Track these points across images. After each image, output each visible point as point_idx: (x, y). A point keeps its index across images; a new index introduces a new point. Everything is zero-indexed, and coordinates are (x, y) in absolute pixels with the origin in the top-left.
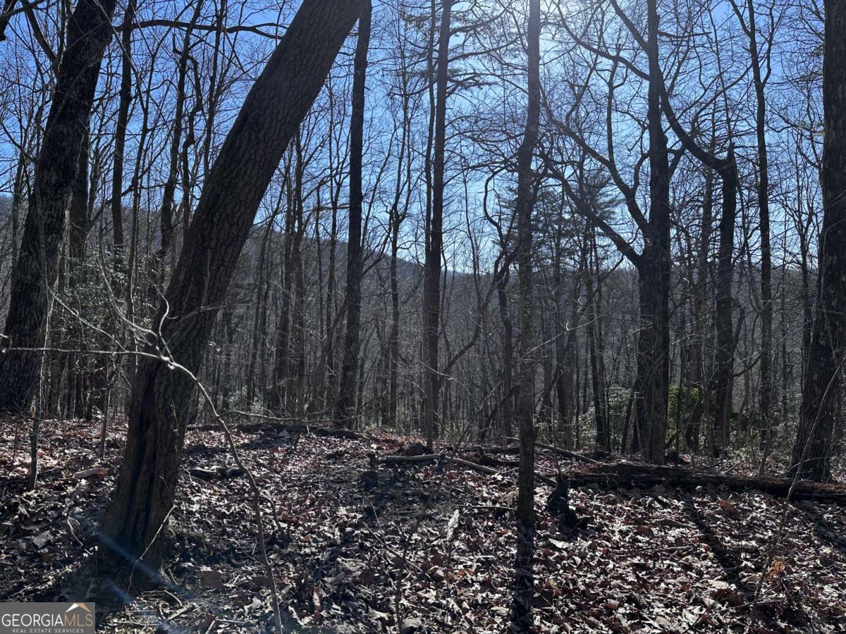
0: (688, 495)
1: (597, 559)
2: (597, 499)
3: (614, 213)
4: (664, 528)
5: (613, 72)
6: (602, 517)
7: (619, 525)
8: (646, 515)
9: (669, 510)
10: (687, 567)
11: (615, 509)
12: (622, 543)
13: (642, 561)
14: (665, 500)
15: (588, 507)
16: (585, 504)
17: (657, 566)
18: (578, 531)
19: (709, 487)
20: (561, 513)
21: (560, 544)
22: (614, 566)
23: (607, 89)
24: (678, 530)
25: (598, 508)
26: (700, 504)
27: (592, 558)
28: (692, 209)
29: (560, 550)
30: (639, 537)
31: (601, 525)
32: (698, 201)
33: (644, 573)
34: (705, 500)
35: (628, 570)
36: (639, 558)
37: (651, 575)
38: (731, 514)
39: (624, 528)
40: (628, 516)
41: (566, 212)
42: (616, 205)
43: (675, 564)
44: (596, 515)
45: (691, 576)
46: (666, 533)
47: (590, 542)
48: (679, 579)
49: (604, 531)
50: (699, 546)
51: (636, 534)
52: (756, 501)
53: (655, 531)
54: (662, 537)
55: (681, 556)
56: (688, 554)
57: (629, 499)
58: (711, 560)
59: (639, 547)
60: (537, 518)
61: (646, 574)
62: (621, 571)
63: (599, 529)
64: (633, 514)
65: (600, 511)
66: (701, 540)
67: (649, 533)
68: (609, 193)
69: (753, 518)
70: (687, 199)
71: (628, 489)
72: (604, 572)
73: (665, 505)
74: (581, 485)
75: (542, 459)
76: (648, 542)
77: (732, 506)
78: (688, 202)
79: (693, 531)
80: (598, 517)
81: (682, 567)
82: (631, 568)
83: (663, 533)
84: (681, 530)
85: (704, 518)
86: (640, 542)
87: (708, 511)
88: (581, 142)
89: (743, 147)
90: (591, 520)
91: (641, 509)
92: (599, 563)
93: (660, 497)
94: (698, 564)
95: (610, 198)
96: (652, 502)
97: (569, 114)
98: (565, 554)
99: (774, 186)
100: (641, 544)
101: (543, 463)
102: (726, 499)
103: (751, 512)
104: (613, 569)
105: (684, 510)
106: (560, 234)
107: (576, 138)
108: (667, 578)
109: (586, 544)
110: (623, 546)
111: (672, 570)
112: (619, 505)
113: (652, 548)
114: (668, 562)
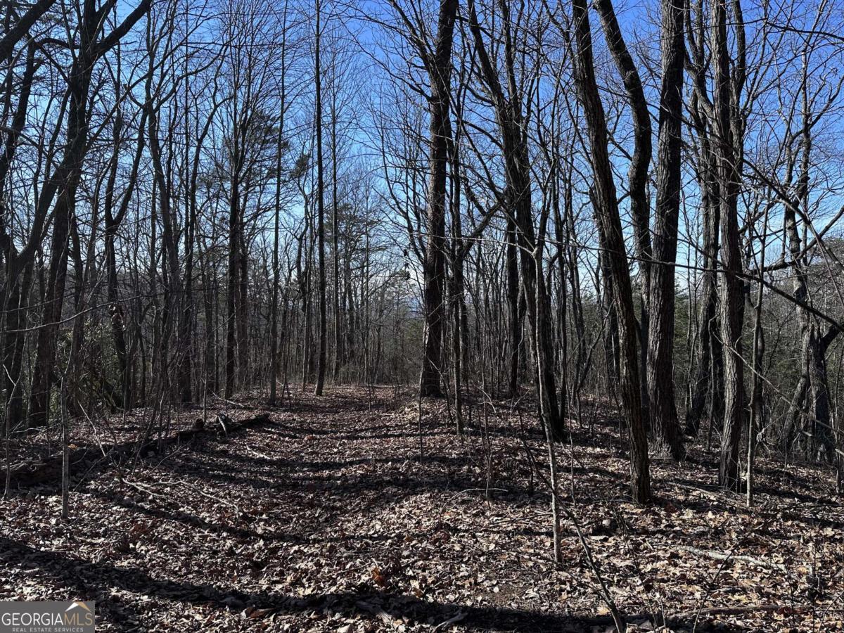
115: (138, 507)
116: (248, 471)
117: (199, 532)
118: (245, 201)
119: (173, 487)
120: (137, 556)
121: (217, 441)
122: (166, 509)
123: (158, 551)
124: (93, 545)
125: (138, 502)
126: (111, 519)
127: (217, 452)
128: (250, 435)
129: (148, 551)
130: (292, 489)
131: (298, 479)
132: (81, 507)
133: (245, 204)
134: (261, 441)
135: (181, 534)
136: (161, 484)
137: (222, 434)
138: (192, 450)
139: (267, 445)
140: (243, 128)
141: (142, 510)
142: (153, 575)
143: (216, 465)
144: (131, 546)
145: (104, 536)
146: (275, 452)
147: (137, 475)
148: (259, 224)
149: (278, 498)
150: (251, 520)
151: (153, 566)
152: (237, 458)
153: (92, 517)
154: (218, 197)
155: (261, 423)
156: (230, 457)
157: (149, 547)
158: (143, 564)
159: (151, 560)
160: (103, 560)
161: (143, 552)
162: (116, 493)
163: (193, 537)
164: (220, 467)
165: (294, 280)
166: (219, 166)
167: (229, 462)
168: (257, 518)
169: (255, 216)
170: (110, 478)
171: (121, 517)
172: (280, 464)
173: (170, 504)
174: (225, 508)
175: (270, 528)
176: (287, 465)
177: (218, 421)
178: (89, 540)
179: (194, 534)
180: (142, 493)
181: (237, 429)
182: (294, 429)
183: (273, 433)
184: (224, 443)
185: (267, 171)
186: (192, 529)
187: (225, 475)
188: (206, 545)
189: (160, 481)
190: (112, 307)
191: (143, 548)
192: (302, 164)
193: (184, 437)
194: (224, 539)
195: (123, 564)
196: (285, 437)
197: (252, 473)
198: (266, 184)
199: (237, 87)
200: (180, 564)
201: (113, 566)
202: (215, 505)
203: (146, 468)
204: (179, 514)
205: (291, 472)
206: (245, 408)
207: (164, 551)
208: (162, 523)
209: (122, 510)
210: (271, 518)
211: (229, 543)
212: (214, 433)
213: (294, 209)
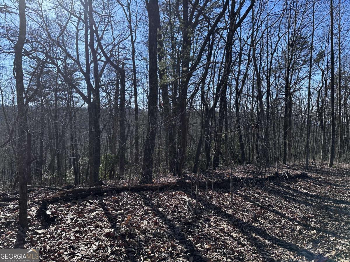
0: (101, 197)
1: (58, 233)
2: (62, 207)
3: (81, 83)
4: (90, 213)
5: (78, 23)
6: (63, 214)
7: (71, 216)
8: (83, 209)
9: (93, 205)
10: (97, 227)
11: (70, 209)
12: (71, 223)
13: (79, 229)
14: (91, 201)
15: (57, 211)
16: (56, 210)
17: (85, 229)
18: (51, 223)
19: (109, 193)
20: (43, 216)
21: (40, 231)
22: (66, 234)
23: (76, 30)
24: (95, 212)
25: (62, 211)
26: (105, 200)
27: (56, 234)
28: (112, 85)
29: (40, 234)
30: (79, 219)
31: (62, 218)
32: (114, 82)
33: (78, 234)
34: (107, 198)
35: (72, 234)
36: (77, 228)
37: (81, 234)
38: (116, 201)
39: (72, 217)
40: (75, 211)
41: (59, 81)
42: (82, 80)
43: (92, 227)
44: (60, 214)
45: (98, 230)
46: (90, 215)
47: (55, 227)
48: (93, 232)
49: (63, 220)
50: (102, 217)
51: (77, 218)
52: (125, 195)
53: (86, 215)
54: (89, 217)
55: (95, 223)
56: (98, 221)
57: (76, 204)
58: (106, 221)
59: (78, 223)
60: (30, 222)
61: (80, 234)
62: (68, 236)
63: (61, 220)
64: (77, 210)
65: (63, 212)
66: (104, 214)
67: (83, 217)
68: (79, 75)
69: (124, 201)
70: (110, 81)
71: (76, 200)
72: (61, 238)
73: (91, 203)
74: (55, 202)
75: (41, 193)
76: (82, 220)
77: (117, 198)
78: (110, 83)
79: (101, 212)
80: (61, 214)
81: (95, 227)
82: (73, 233)
83: (89, 215)
84: (97, 212)
85: (106, 205)
86: (79, 221)
87: (108, 202)
88: (65, 51)
89: (129, 64)
90: (58, 217)
91: (81, 207)
92: (59, 235)
93: (90, 201)
94: (101, 224)
95: (79, 77)
96: (86, 203)
97: (59, 37)
98: (42, 235)
99: (139, 80)
100: (79, 222)
101: (42, 195)
102: (114, 196)
103: (123, 199)
104: (65, 236)
105: (99, 204)
106: (56, 91)
107: (62, 48)
108: (88, 233)
109: (53, 228)
110: (71, 225)
111: (91, 230)
112: (72, 207)
113: (84, 223)
114: (89, 227)
115: (257, 204)
116: (301, 197)
117: (284, 220)
118: (291, 77)
119: (269, 198)
120: (260, 223)
121: (285, 182)
122: (268, 207)
123: (268, 224)
124: (243, 215)
125: (256, 202)
126: (248, 206)
127: (285, 187)
128: (299, 182)
129: (264, 222)
130: (326, 210)
131: (327, 205)
132: (236, 200)
133: (291, 79)
134: (305, 185)
135: (276, 219)
136: (264, 196)
137: (287, 179)
138: (274, 184)
139: (308, 187)
140: (292, 45)
141: (258, 205)
142: (268, 233)
143: (286, 192)
144: (258, 219)
145: (246, 212)
146: (313, 191)
147: (254, 191)
148: (298, 86)
149: (319, 213)
150: (307, 220)
151: (267, 229)
152: (295, 191)
153: (241, 204)
154: (279, 77)
155: (303, 177)
156: (291, 190)
157: (264, 221)
158: (263, 227)
159: (266, 226)
160: (248, 222)
161: (262, 222)
162: (248, 196)
163: (282, 221)
164: (287, 193)
165: (315, 111)
166: (280, 64)
167: (291, 192)
168: (311, 219)
169: (296, 84)
170: (245, 190)
171: (251, 206)
172: (317, 197)
173: (269, 205)
174: (294, 212)
175: (317, 226)
176: (321, 198)
177: (284, 174)
178: (241, 213)
179: (282, 220)
180: (257, 198)
181: (293, 178)
182: (320, 182)
183: (311, 182)
184: (288, 183)
185: (302, 62)
186: (281, 218)
187: (291, 197)
188: (288, 226)
189: (264, 195)
190: (253, 125)
191: (262, 220)
192: (321, 56)
193: (271, 178)
194: (296, 225)
195: (255, 225)
196: (317, 184)
197: (303, 199)
198: (301, 68)
199: (289, 27)
200: (278, 231)
201: (252, 225)
202: (289, 210)
203: (257, 189)
204: (274, 210)
205: (323, 201)
206: (294, 169)
207: (270, 224)
208: (267, 212)
209: (251, 204)
210: (317, 221)
211: (298, 228)
212: (283, 178)
213: (316, 77)
